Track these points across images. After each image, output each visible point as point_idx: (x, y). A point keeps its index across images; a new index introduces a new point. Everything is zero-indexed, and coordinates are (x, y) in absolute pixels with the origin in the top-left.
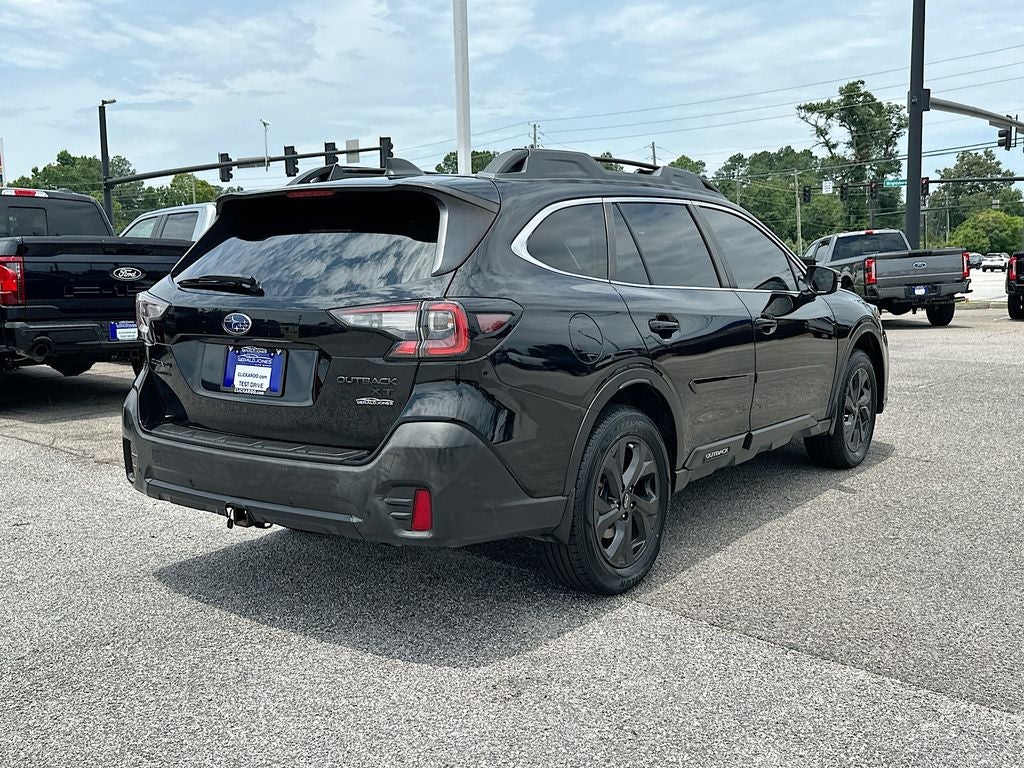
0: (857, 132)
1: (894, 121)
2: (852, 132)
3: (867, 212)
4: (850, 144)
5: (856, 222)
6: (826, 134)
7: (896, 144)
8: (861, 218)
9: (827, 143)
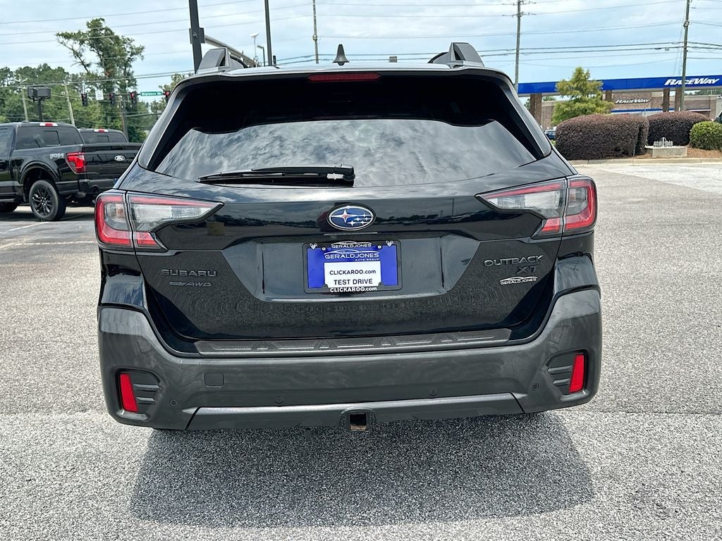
0: (103, 56)
1: (128, 49)
2: (99, 55)
3: (119, 115)
4: (100, 64)
5: (112, 121)
6: (81, 56)
7: (131, 66)
8: (114, 118)
9: (82, 63)
